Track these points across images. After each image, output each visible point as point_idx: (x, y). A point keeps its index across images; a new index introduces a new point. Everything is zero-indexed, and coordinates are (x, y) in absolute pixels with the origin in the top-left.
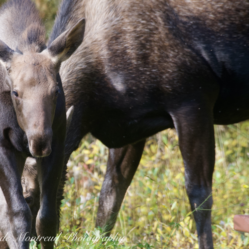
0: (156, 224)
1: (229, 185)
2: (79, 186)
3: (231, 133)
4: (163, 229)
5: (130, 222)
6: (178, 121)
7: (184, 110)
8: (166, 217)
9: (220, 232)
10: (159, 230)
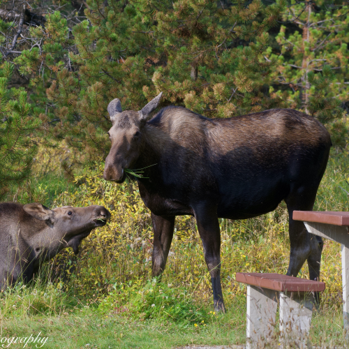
0: (189, 276)
1: (234, 255)
2: (145, 252)
3: (236, 224)
4: (194, 279)
5: (174, 274)
6: (196, 213)
7: (200, 206)
8: (196, 272)
9: (227, 282)
10: (192, 280)
